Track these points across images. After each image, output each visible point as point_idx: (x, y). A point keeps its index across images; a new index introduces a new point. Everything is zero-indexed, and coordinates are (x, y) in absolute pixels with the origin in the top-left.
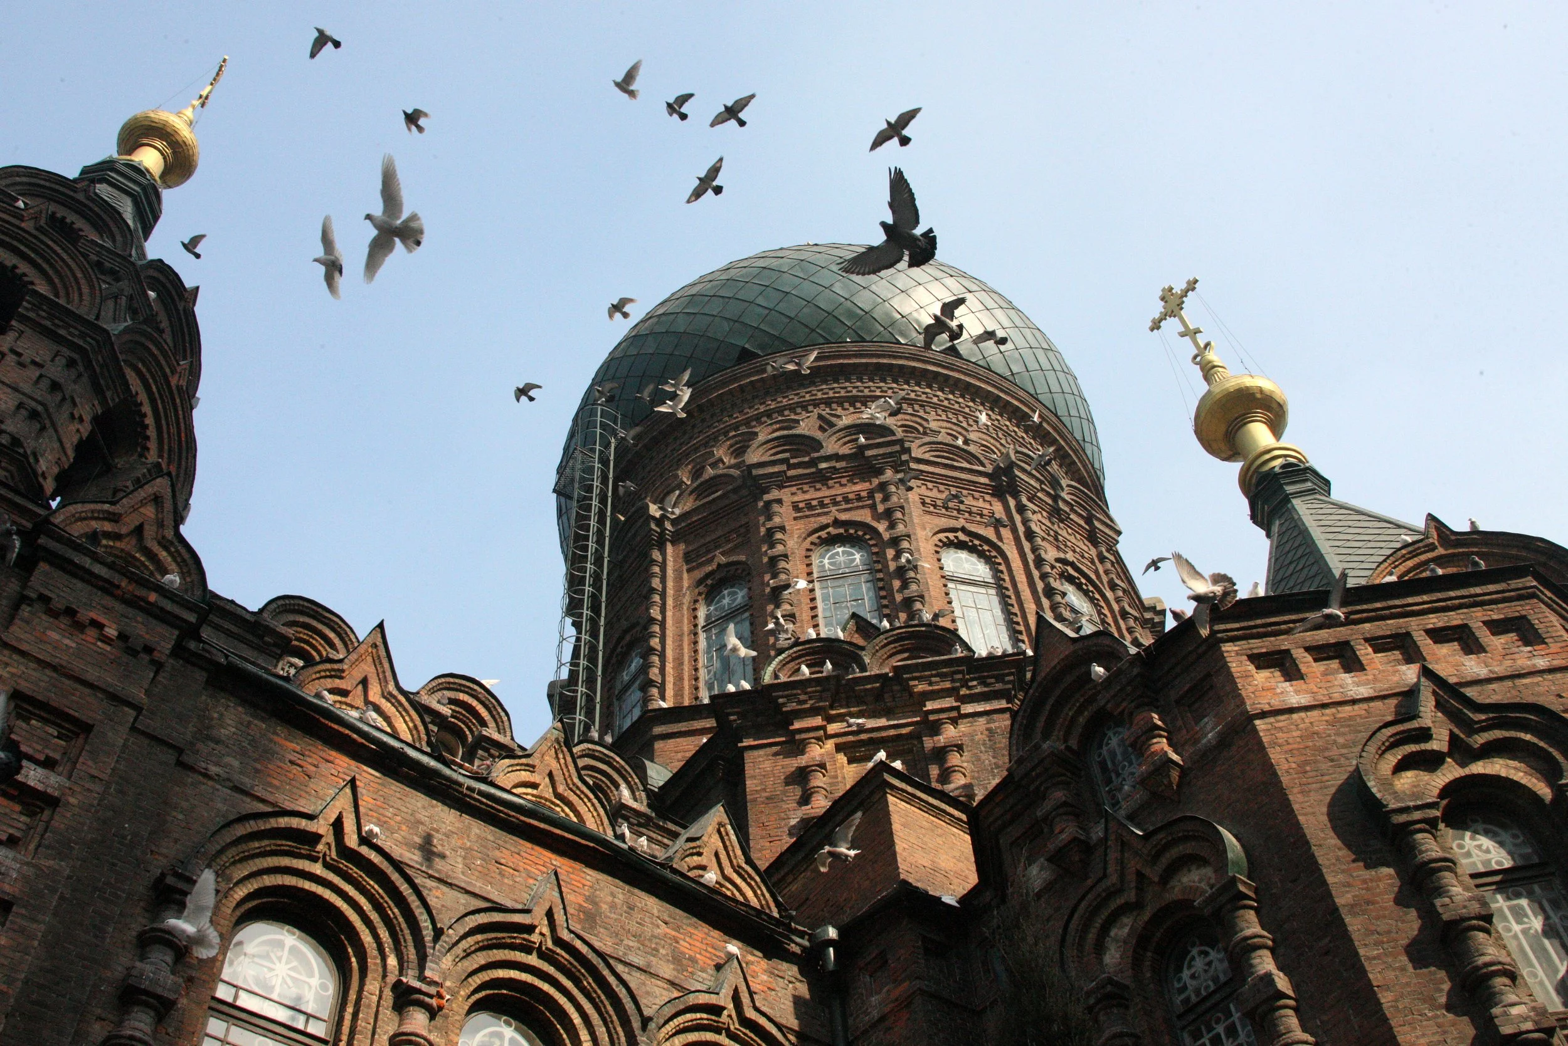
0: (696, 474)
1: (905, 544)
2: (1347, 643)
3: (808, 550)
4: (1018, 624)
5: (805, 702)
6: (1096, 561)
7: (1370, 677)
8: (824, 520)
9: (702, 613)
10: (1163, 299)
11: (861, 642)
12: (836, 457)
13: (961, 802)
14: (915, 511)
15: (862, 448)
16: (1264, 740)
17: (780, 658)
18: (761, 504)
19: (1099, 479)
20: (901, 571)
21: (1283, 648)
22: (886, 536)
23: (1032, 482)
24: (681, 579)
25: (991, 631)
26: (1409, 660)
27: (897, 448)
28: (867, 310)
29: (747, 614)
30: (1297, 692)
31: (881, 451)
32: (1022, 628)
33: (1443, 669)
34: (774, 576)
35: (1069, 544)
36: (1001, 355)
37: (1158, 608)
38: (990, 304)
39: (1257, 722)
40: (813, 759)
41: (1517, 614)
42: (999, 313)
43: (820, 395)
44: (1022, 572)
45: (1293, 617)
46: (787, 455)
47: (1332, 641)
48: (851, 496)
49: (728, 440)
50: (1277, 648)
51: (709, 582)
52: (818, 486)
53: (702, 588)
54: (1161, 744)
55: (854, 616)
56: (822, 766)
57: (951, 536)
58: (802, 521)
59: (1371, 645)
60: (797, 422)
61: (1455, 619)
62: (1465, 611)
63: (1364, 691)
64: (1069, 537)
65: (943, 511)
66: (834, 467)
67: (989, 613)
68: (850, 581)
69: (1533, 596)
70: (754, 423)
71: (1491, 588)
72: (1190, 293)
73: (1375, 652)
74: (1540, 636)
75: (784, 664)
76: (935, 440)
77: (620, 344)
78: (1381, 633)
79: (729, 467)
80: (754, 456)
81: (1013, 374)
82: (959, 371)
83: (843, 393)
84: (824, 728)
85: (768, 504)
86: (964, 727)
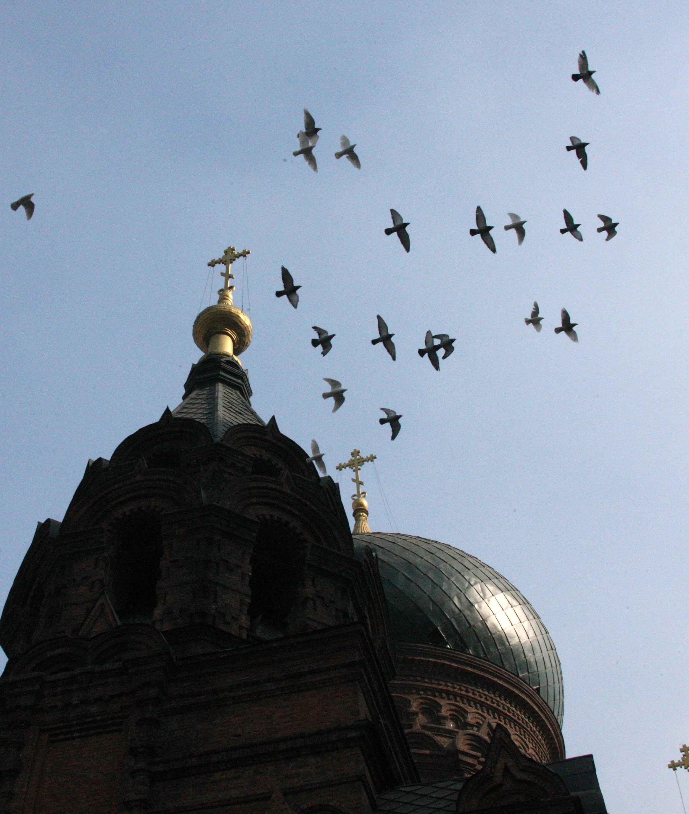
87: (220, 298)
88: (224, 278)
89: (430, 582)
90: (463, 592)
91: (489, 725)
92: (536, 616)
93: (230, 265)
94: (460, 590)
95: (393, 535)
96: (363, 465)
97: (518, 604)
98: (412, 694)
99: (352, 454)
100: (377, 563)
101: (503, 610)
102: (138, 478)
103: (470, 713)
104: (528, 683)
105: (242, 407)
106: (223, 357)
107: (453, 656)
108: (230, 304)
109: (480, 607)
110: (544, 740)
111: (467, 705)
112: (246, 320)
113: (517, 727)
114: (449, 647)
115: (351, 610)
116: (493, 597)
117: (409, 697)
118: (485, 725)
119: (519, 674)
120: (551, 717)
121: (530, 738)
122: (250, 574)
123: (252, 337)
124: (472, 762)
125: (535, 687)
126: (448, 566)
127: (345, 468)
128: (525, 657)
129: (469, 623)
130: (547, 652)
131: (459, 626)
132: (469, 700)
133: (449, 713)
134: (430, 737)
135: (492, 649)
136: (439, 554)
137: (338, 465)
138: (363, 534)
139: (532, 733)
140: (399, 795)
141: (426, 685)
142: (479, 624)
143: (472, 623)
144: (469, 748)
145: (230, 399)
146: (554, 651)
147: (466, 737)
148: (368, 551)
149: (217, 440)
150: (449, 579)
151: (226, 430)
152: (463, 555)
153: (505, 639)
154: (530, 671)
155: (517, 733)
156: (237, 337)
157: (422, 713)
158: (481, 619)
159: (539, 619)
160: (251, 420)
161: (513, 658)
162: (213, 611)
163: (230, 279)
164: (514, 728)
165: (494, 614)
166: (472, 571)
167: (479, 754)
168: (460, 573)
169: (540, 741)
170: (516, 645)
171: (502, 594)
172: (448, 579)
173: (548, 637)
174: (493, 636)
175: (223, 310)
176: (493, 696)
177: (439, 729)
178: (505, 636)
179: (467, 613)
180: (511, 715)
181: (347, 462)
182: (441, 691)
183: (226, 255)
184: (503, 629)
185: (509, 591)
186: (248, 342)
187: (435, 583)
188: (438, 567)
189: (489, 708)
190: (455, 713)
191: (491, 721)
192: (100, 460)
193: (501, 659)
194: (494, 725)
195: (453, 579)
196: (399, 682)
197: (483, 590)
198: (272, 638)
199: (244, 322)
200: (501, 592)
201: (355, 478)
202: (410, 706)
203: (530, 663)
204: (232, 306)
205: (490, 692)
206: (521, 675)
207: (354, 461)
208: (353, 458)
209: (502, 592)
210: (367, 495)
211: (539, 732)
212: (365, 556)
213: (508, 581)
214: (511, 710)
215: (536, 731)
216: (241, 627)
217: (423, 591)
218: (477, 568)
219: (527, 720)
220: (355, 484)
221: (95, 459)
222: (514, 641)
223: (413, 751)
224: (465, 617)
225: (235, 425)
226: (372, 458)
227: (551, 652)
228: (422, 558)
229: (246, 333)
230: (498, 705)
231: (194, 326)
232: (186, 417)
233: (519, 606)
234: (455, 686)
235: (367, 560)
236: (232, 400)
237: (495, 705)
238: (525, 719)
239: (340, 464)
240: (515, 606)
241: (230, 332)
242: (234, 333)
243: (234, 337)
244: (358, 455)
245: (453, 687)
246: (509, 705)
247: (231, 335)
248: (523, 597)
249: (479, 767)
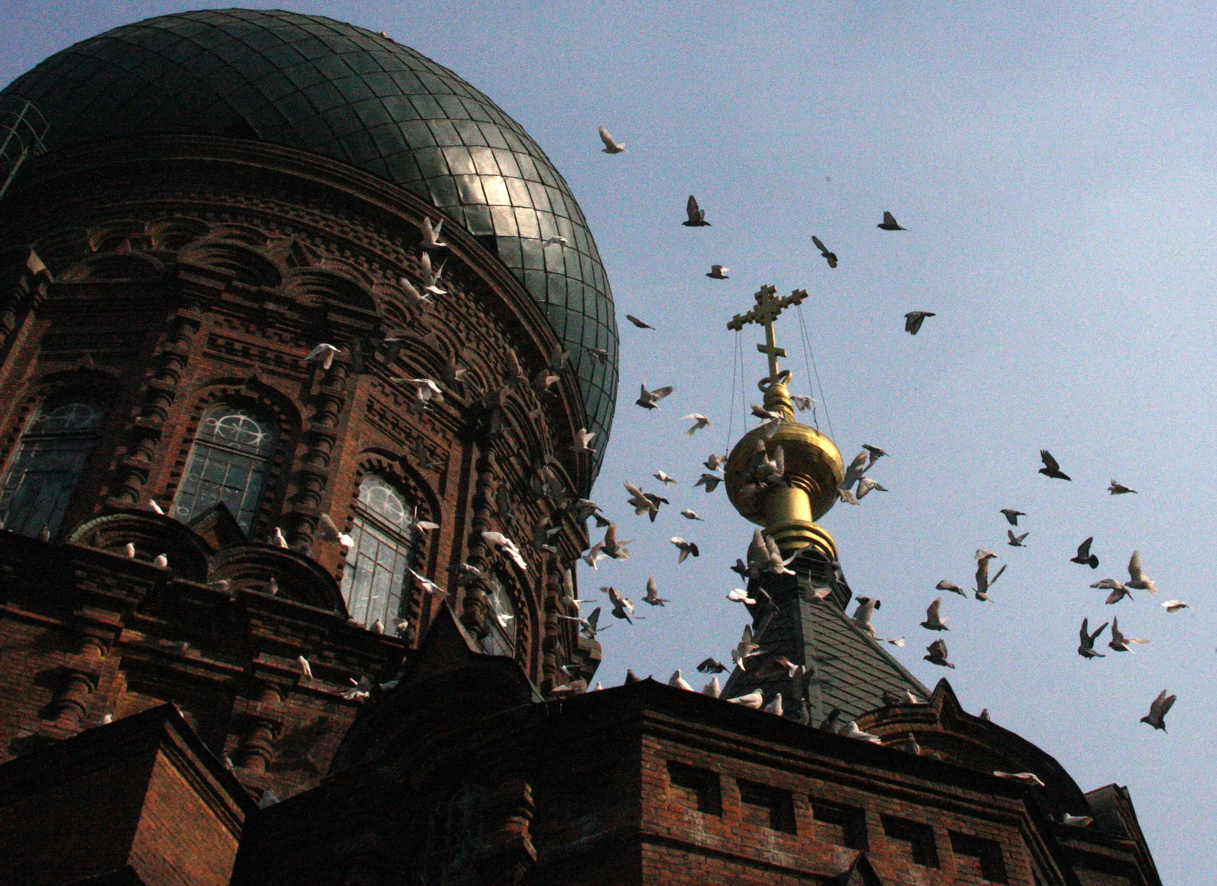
0: (109, 243)
1: (325, 447)
2: (789, 794)
3: (202, 400)
4: (417, 603)
5: (109, 588)
6: (544, 568)
7: (797, 845)
8: (239, 372)
9: (32, 418)
10: (758, 297)
11: (214, 543)
12: (292, 303)
13: (247, 796)
14: (356, 414)
15: (327, 307)
16: (645, 870)
17: (104, 519)
18: (171, 317)
19: (591, 472)
20: (305, 478)
21: (713, 768)
22: (307, 426)
23: (511, 442)
24: (27, 363)
25: (381, 598)
26: (849, 843)
27: (370, 327)
28: (412, 145)
29: (89, 445)
30: (707, 829)
31: (347, 321)
32: (419, 611)
33: (882, 868)
34: (146, 413)
35: (521, 533)
36: (542, 273)
37: (592, 656)
38: (560, 209)
39: (646, 846)
40: (86, 664)
41: (990, 837)
42: (564, 224)
43: (307, 220)
44: (450, 543)
45: (740, 737)
46: (233, 272)
47: (772, 784)
48: (287, 359)
49: (168, 220)
50: (706, 766)
51: (60, 383)
52: (252, 328)
53: (47, 387)
54: (522, 826)
55: (221, 507)
56: (93, 678)
57: (385, 461)
58: (212, 362)
59: (813, 807)
60: (265, 238)
61: (920, 814)
62: (936, 810)
63: (783, 859)
64: (524, 525)
65: (390, 427)
66: (282, 315)
67: (388, 575)
68: (237, 460)
69: (1016, 823)
70: (211, 215)
71: (975, 795)
72: (792, 306)
73: (816, 817)
74: (1004, 872)
75: (105, 528)
76: (420, 338)
77: (94, 39)
78: (831, 798)
79: (154, 254)
80: (191, 256)
81: (547, 303)
82: (484, 269)
83: (336, 231)
84: (117, 630)
85: (180, 322)
86: (292, 704)
87: (766, 398)
88: (765, 358)
93: (773, 324)
156: (817, 486)
163: (780, 358)
183: (760, 303)
242: (811, 482)
243: (812, 488)
247: (803, 483)
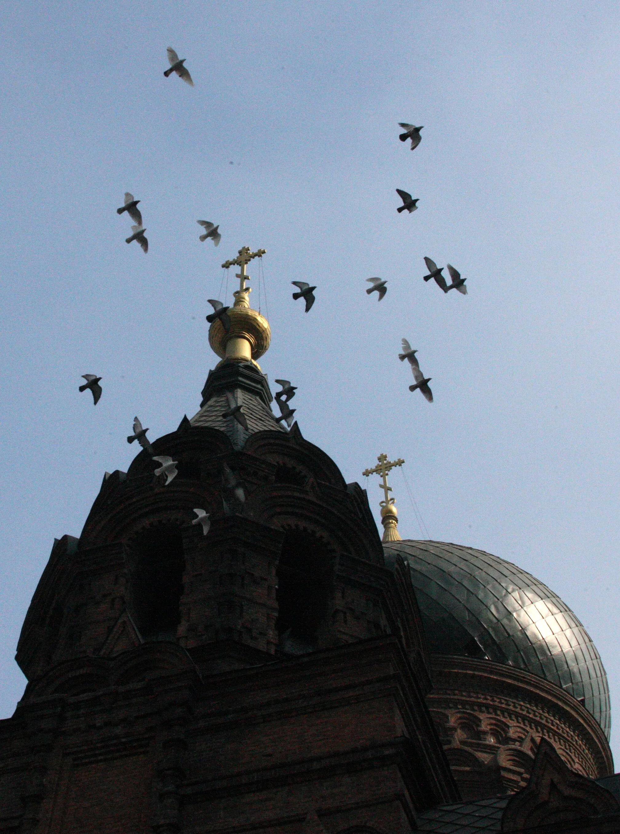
87: (236, 300)
88: (239, 280)
89: (466, 591)
90: (501, 600)
91: (533, 740)
92: (579, 624)
93: (245, 266)
94: (496, 597)
95: (425, 542)
96: (391, 470)
97: (559, 611)
98: (450, 708)
99: (379, 459)
100: (410, 573)
101: (543, 618)
102: (156, 490)
103: (511, 727)
104: (571, 692)
105: (262, 414)
106: (241, 362)
107: (492, 668)
108: (246, 306)
109: (519, 616)
110: (591, 754)
111: (508, 718)
112: (263, 322)
113: (562, 741)
114: (487, 658)
115: (383, 622)
116: (533, 605)
117: (446, 712)
118: (528, 739)
119: (563, 684)
120: (598, 730)
121: (576, 752)
122: (277, 587)
123: (270, 340)
124: (515, 779)
125: (579, 699)
126: (484, 573)
127: (372, 474)
128: (568, 667)
129: (507, 632)
130: (591, 661)
131: (496, 635)
132: (510, 714)
133: (489, 727)
134: (470, 754)
135: (533, 660)
136: (473, 560)
137: (364, 471)
138: (393, 542)
139: (578, 747)
140: (440, 814)
141: (464, 698)
142: (519, 633)
143: (511, 633)
144: (511, 764)
145: (250, 405)
146: (598, 660)
147: (507, 752)
148: (400, 559)
149: (238, 448)
150: (485, 587)
151: (247, 437)
152: (499, 561)
153: (546, 648)
154: (573, 681)
155: (561, 747)
156: (256, 342)
157: (461, 728)
158: (521, 628)
159: (582, 627)
160: (273, 426)
161: (554, 668)
162: (239, 627)
163: (246, 280)
164: (558, 743)
165: (534, 623)
166: (509, 578)
167: (522, 770)
168: (496, 581)
169: (587, 755)
170: (558, 655)
171: (541, 601)
172: (482, 587)
173: (592, 645)
174: (534, 646)
175: (240, 313)
176: (535, 708)
177: (479, 744)
178: (546, 645)
179: (505, 621)
180: (555, 728)
181: (374, 468)
182: (480, 705)
183: (241, 255)
184: (544, 638)
185: (549, 598)
186: (267, 345)
187: (471, 592)
188: (473, 575)
189: (531, 721)
190: (495, 727)
191: (534, 735)
192: (117, 473)
193: (543, 671)
194: (538, 740)
195: (489, 587)
196: (436, 696)
197: (521, 598)
198: (301, 652)
199: (262, 325)
200: (540, 599)
201: (382, 483)
202: (447, 721)
203: (573, 673)
204: (248, 308)
205: (532, 705)
206: (564, 686)
207: (381, 466)
208: (380, 463)
209: (542, 599)
210: (395, 501)
211: (585, 745)
212: (396, 566)
213: (548, 587)
214: (554, 723)
215: (582, 745)
216: (268, 643)
217: (458, 600)
218: (515, 574)
219: (572, 733)
220: (383, 490)
221: (111, 472)
222: (556, 651)
223: (453, 768)
224: (503, 626)
225: (256, 432)
226: (400, 463)
227: (595, 662)
228: (456, 566)
229: (264, 336)
230: (541, 718)
231: (209, 331)
232: (204, 425)
233: (560, 613)
234: (495, 699)
235: (399, 568)
236: (251, 406)
237: (538, 719)
238: (569, 732)
239: (367, 470)
240: (556, 614)
241: (247, 336)
242: (252, 337)
243: (252, 340)
244: (386, 460)
245: (493, 700)
246: (552, 718)
247: (248, 338)
248: (564, 603)
249: (523, 784)
